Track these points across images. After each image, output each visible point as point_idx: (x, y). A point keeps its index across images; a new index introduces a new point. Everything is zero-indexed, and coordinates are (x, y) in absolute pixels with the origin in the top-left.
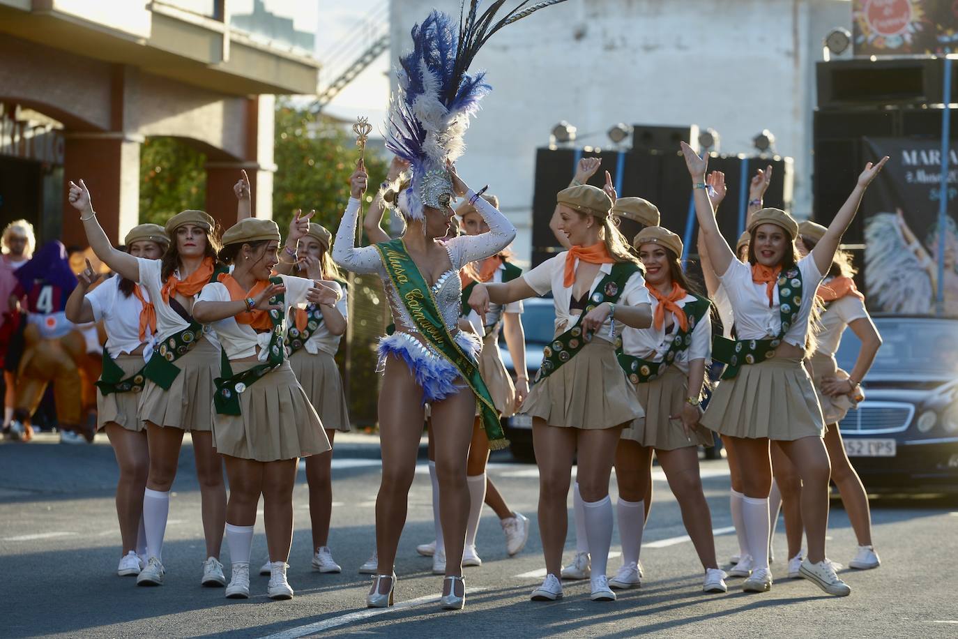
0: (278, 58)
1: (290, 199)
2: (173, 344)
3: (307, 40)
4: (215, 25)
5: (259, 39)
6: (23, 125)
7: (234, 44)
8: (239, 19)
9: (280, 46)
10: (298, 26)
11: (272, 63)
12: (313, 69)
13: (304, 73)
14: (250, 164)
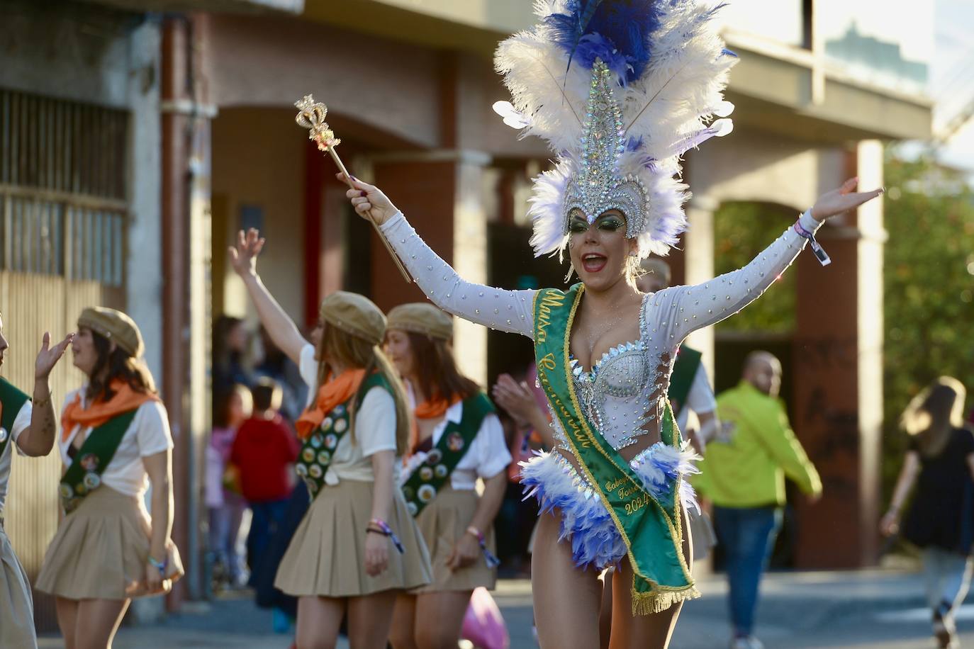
0: (884, 97)
1: (903, 274)
3: (918, 71)
4: (802, 57)
5: (859, 72)
7: (830, 82)
8: (832, 46)
9: (885, 80)
10: (908, 53)
11: (875, 104)
12: (925, 109)
13: (917, 116)
14: (847, 232)
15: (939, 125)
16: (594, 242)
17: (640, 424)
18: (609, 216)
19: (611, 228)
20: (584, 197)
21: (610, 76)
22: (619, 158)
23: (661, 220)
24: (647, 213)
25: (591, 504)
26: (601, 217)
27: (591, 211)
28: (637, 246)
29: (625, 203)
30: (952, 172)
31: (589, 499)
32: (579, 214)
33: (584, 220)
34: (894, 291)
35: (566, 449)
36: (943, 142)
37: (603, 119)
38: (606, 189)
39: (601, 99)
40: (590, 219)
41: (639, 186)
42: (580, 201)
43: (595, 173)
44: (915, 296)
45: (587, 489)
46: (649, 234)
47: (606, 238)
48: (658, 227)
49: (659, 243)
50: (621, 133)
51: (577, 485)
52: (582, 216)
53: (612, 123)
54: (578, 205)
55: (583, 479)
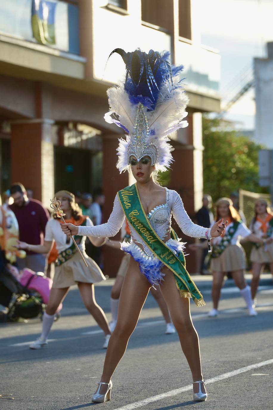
0: (202, 96)
1: (210, 162)
2: (64, 254)
3: (214, 85)
5: (193, 87)
6: (81, 133)
9: (202, 90)
10: (212, 78)
11: (199, 99)
12: (218, 100)
13: (215, 103)
14: (189, 147)
15: (223, 105)
16: (140, 168)
17: (165, 233)
18: (145, 158)
19: (146, 162)
20: (136, 152)
21: (144, 108)
22: (148, 137)
23: (162, 158)
24: (158, 156)
25: (148, 262)
26: (142, 159)
27: (139, 157)
28: (155, 168)
29: (150, 153)
30: (229, 123)
31: (147, 260)
32: (134, 158)
33: (136, 160)
34: (207, 168)
35: (138, 242)
36: (225, 112)
37: (142, 123)
38: (144, 149)
39: (141, 116)
40: (138, 160)
41: (155, 146)
42: (134, 153)
43: (139, 143)
44: (215, 170)
45: (147, 257)
46: (158, 163)
47: (144, 166)
48: (162, 160)
49: (162, 166)
50: (148, 128)
51: (143, 255)
52: (135, 159)
53: (145, 124)
54: (133, 155)
55: (145, 253)
